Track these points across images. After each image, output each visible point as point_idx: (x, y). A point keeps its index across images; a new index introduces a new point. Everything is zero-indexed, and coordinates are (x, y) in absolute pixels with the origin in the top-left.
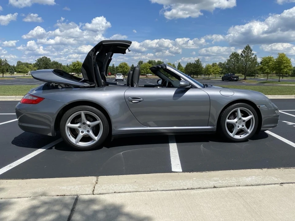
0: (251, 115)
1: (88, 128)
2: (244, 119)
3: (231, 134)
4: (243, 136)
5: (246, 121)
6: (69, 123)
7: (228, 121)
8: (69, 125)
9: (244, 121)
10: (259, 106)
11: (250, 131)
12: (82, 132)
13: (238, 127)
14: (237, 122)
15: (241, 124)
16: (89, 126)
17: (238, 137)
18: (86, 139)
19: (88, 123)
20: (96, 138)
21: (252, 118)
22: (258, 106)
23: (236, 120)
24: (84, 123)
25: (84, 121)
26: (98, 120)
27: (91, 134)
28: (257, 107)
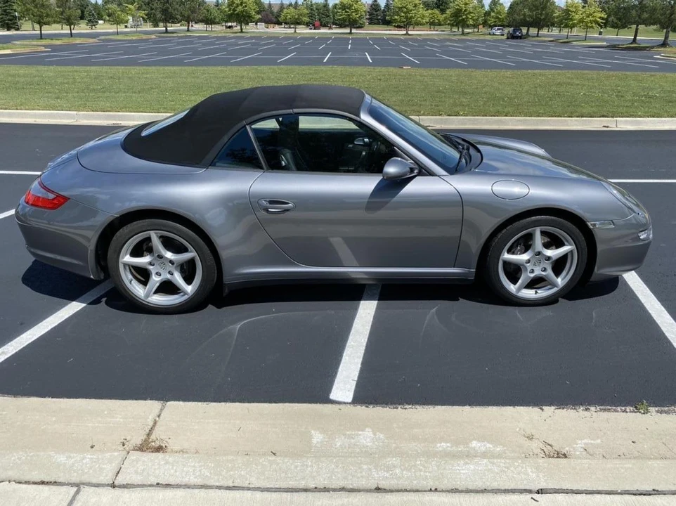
0: (571, 245)
1: (170, 267)
2: (549, 253)
3: (512, 288)
4: (542, 293)
5: (554, 258)
6: (126, 255)
7: (507, 256)
8: (128, 259)
9: (549, 258)
10: (594, 225)
11: (560, 281)
12: (158, 274)
13: (532, 271)
14: (528, 261)
15: (539, 266)
16: (171, 262)
17: (529, 294)
18: (167, 287)
19: (169, 255)
20: (189, 289)
21: (571, 252)
22: (589, 224)
23: (525, 257)
24: (160, 257)
25: (160, 252)
26: (191, 252)
27: (178, 279)
28: (587, 226)
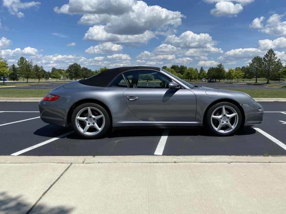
0: (235, 113)
1: (94, 121)
2: (228, 116)
3: (216, 129)
4: (227, 132)
5: (230, 118)
6: (78, 116)
7: (213, 116)
8: (79, 117)
9: (228, 118)
10: (242, 105)
11: (233, 127)
12: (89, 124)
13: (223, 122)
14: (221, 118)
15: (225, 120)
16: (94, 119)
17: (222, 131)
18: (91, 129)
19: (93, 116)
20: (100, 129)
21: (236, 115)
22: (241, 104)
23: (220, 117)
24: (90, 117)
25: (90, 115)
26: (102, 115)
27: (96, 125)
28: (240, 105)
